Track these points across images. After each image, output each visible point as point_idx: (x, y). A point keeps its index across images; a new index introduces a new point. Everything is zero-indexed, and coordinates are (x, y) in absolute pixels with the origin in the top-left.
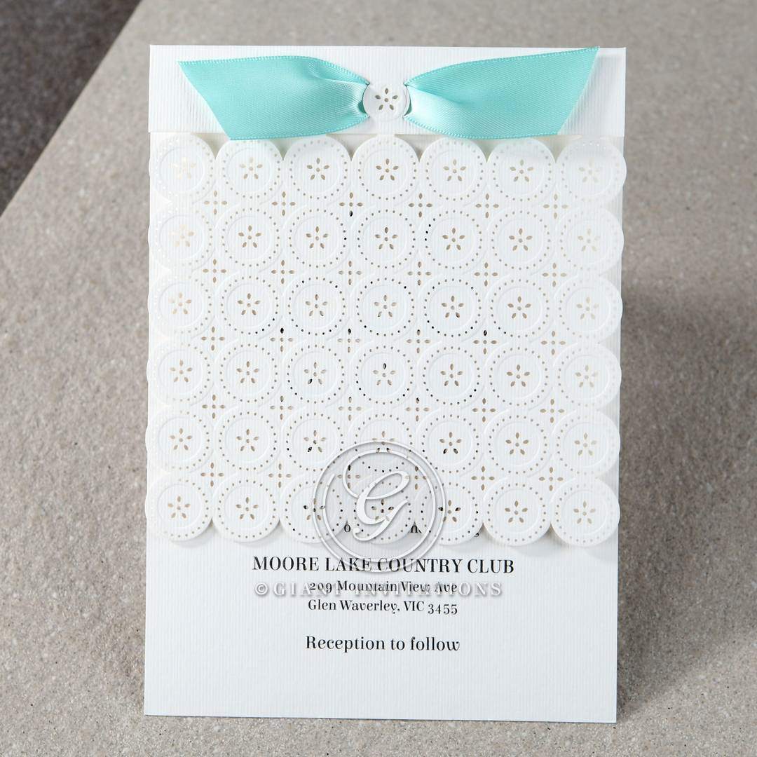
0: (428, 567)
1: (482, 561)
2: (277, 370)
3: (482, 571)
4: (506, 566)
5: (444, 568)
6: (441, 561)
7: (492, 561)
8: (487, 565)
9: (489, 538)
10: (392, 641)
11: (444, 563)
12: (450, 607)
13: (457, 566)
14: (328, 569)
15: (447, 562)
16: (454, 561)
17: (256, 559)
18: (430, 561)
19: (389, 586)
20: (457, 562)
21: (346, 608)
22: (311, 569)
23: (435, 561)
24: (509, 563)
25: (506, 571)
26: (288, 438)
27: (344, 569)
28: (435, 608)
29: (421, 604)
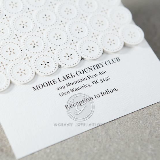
0: (93, 68)
1: (109, 61)
2: (10, 27)
3: (111, 64)
4: (117, 59)
5: (98, 67)
6: (96, 65)
7: (112, 60)
8: (111, 62)
9: (107, 53)
10: (95, 96)
11: (97, 65)
12: (107, 78)
13: (102, 65)
14: (60, 81)
15: (98, 65)
16: (100, 64)
17: (33, 87)
18: (93, 67)
19: (84, 79)
20: (101, 64)
21: (73, 91)
22: (54, 83)
23: (94, 66)
24: (117, 58)
25: (118, 61)
26: (25, 46)
27: (66, 79)
28: (103, 80)
29: (97, 81)
